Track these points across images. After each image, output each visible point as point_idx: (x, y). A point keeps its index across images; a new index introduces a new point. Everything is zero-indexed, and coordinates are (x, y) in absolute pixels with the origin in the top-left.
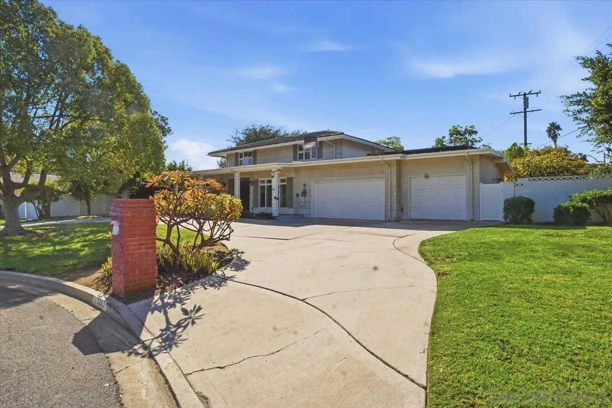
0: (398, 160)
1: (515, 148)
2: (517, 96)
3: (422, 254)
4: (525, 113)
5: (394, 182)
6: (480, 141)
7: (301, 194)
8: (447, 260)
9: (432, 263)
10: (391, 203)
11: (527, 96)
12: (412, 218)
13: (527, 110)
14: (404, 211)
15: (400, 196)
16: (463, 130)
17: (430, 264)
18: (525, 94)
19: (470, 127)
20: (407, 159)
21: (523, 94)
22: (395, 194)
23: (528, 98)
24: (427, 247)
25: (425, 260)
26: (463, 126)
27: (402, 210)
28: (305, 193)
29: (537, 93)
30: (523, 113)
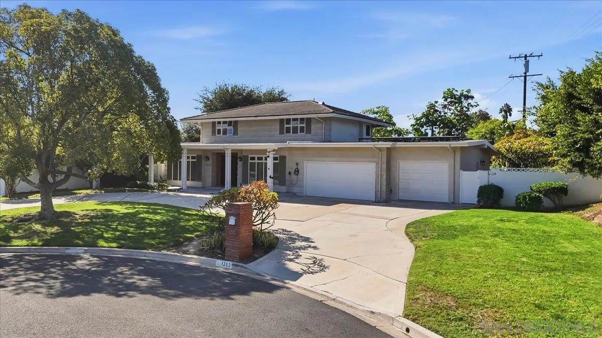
0: (389, 148)
1: (504, 126)
2: (517, 58)
3: (407, 234)
4: (525, 77)
5: (384, 166)
6: (476, 106)
7: (293, 172)
8: (423, 239)
9: (413, 240)
10: (381, 185)
11: (528, 58)
12: (400, 199)
13: (528, 74)
14: (393, 192)
15: (390, 179)
16: (458, 94)
17: (412, 241)
18: (526, 57)
19: (466, 91)
20: (396, 146)
21: (524, 56)
22: (385, 177)
23: (528, 61)
24: (411, 229)
25: (409, 238)
26: (459, 89)
27: (391, 190)
28: (298, 172)
29: (539, 56)
30: (523, 77)
